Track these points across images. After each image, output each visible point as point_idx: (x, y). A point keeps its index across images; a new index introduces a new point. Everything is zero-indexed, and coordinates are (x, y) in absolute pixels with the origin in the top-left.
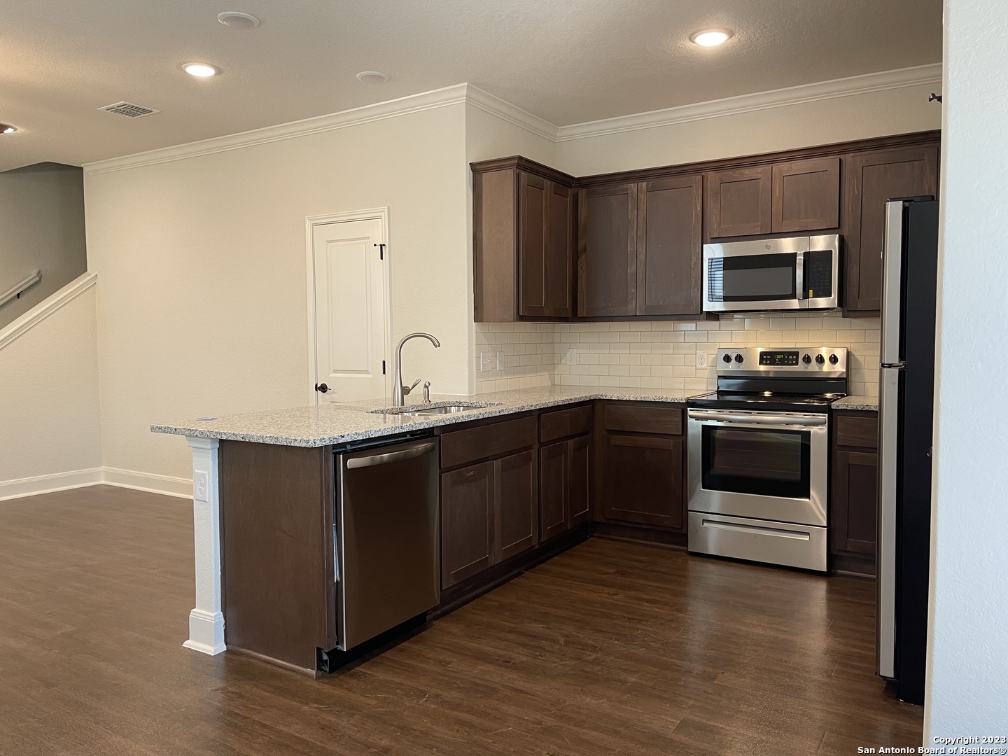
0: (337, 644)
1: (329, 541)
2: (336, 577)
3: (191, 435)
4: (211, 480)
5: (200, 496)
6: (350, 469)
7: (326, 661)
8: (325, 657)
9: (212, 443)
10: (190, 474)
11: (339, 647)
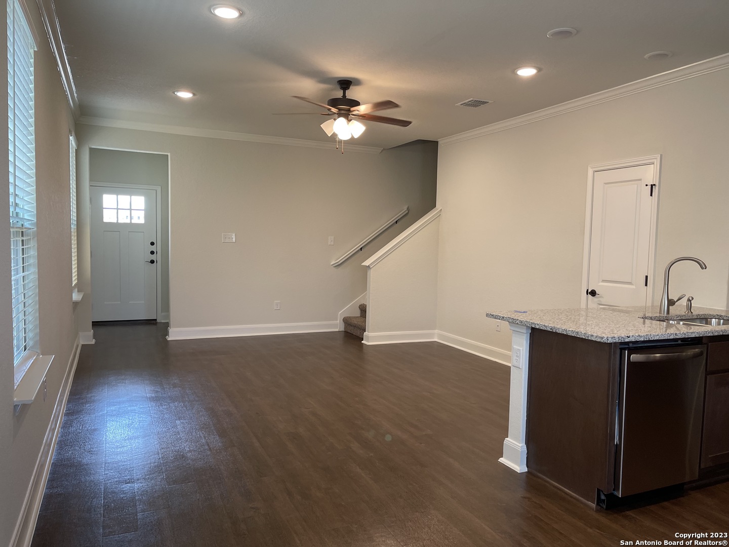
0: (614, 490)
1: (613, 413)
2: (616, 441)
3: (513, 322)
4: (524, 354)
5: (515, 363)
6: (632, 362)
7: (604, 500)
8: (603, 497)
9: (526, 329)
10: (509, 348)
11: (616, 493)
